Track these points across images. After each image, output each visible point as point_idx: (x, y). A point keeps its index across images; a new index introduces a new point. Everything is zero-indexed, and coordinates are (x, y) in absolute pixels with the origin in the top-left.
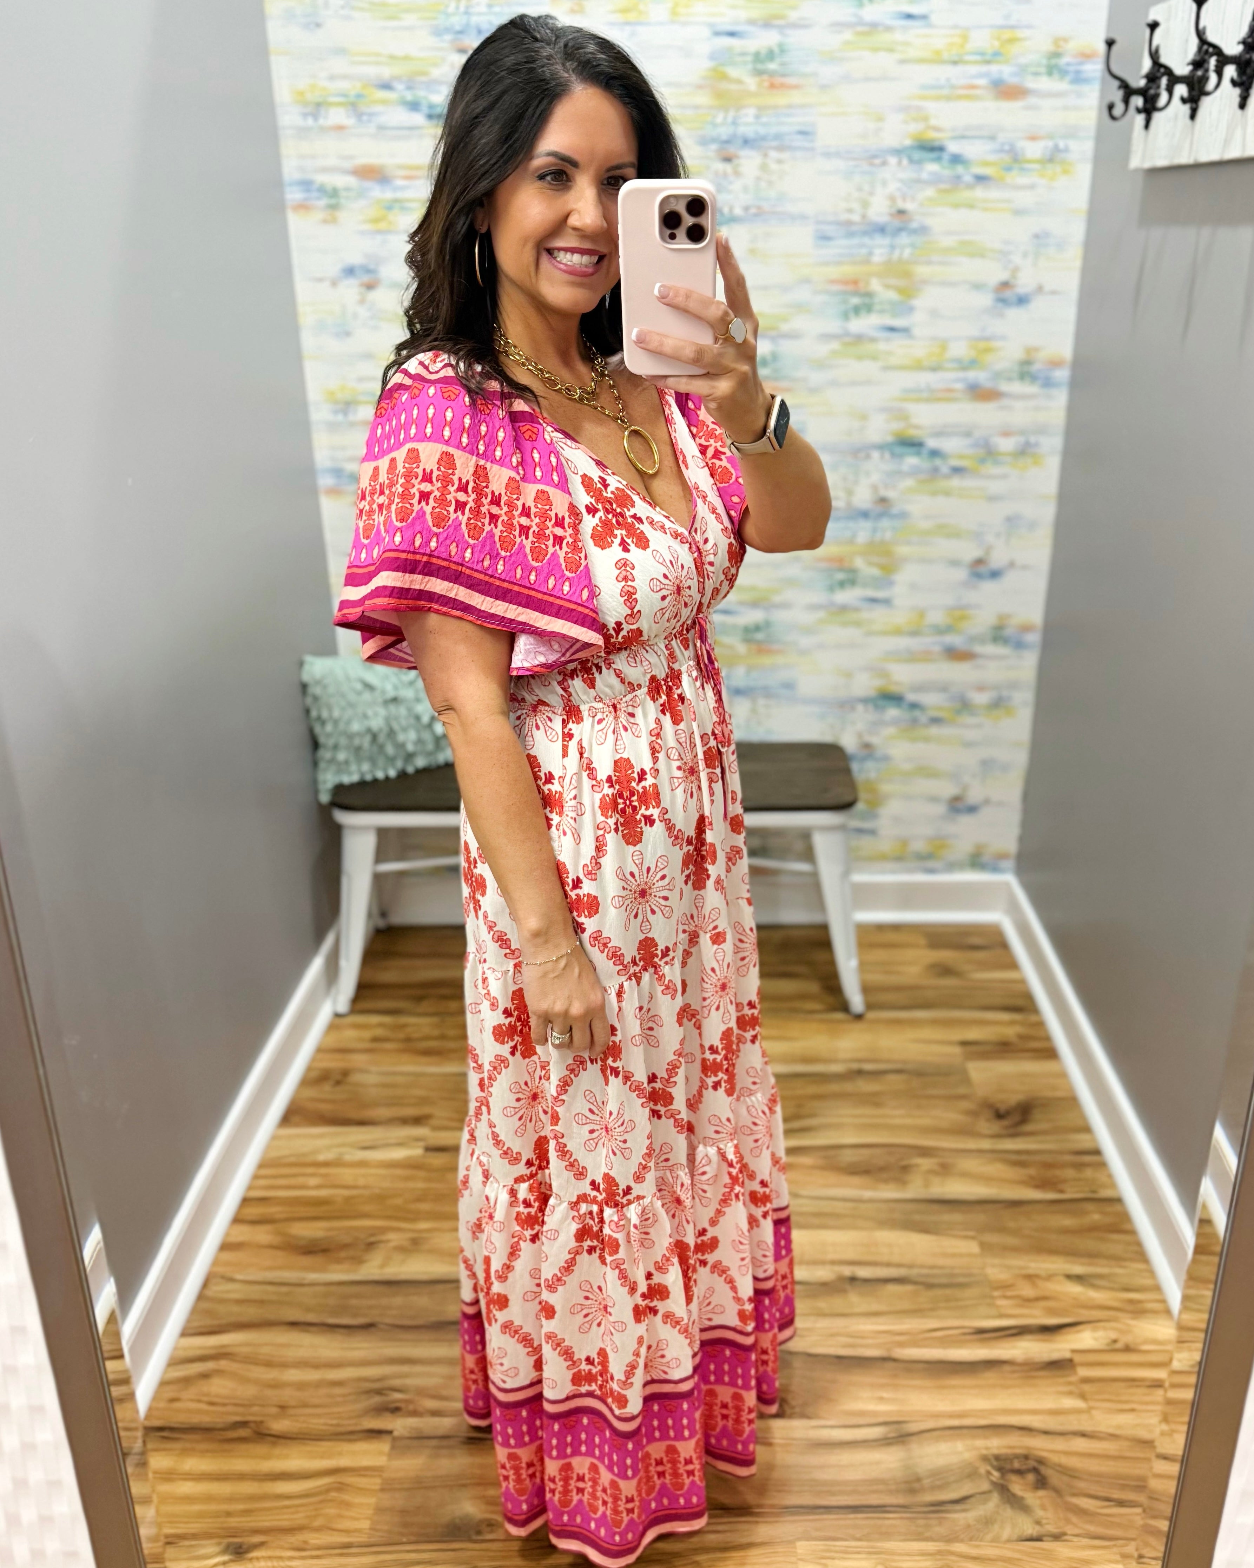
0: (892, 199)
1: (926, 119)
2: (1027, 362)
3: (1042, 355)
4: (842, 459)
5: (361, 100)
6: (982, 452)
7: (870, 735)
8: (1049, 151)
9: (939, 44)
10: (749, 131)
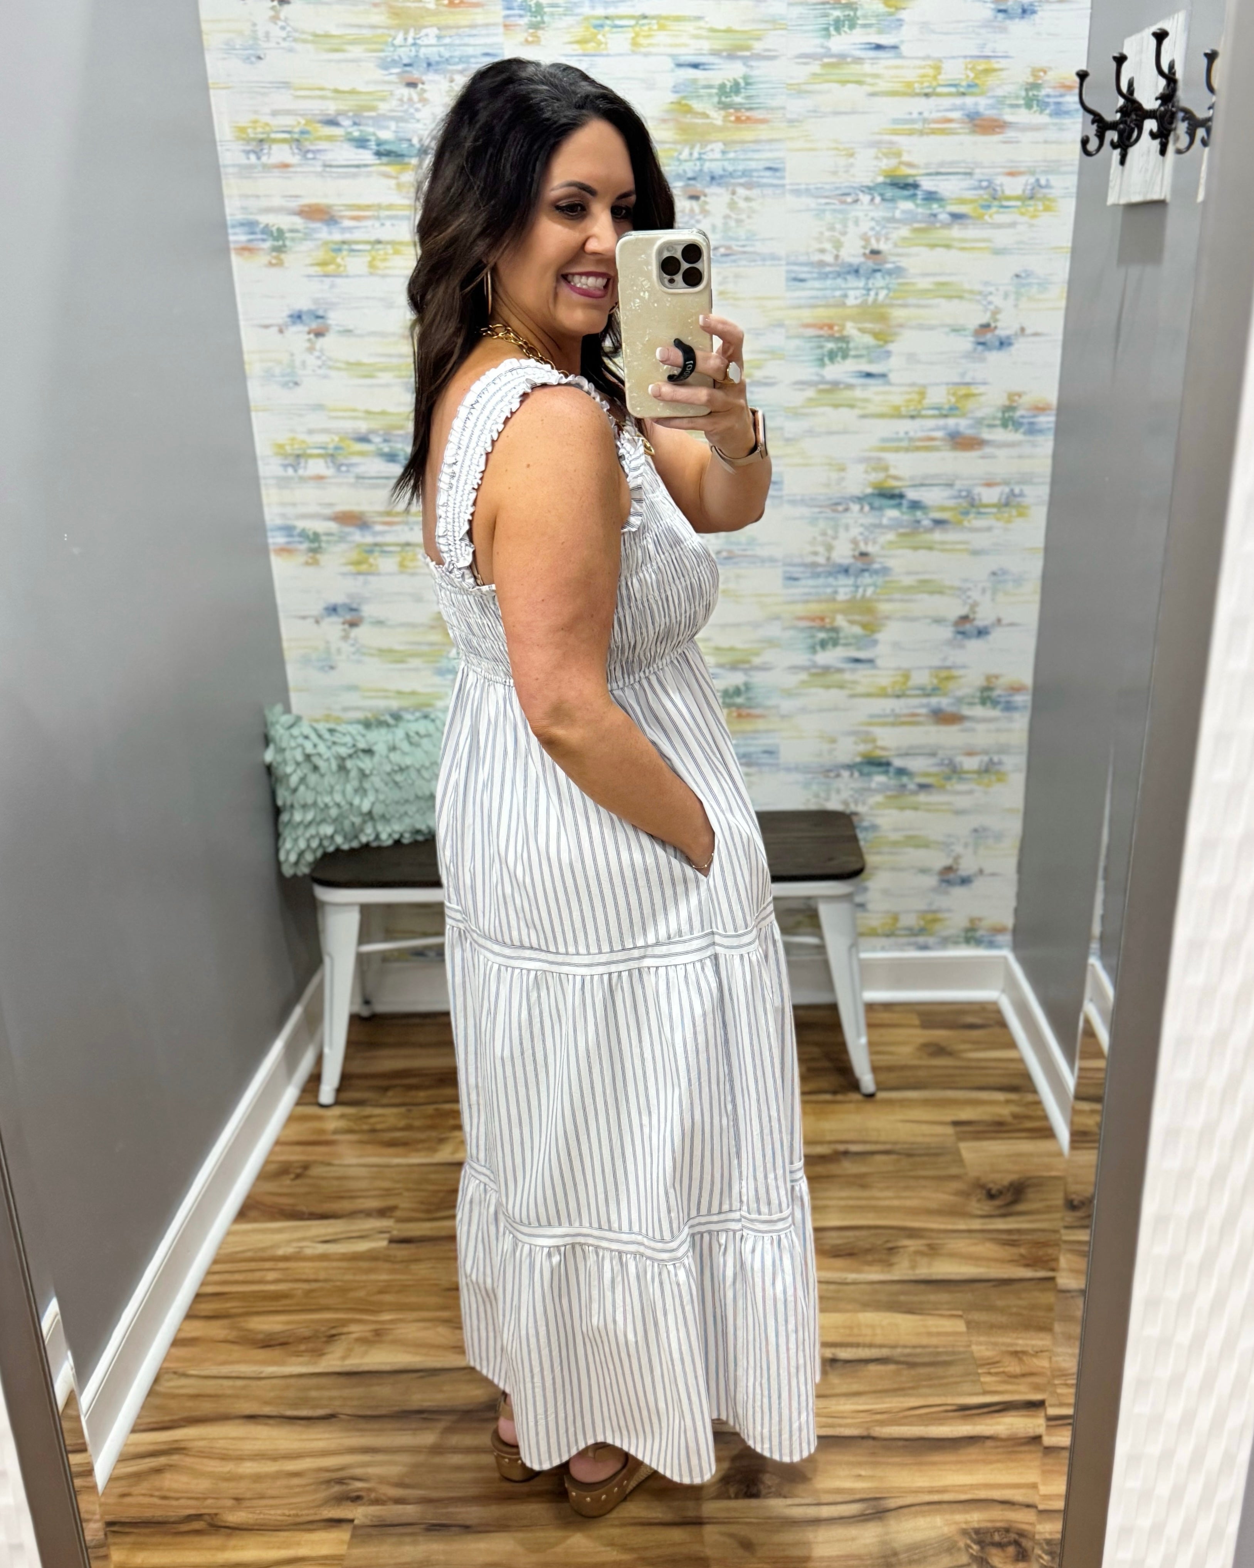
0: (865, 238)
1: (899, 154)
2: (1010, 408)
3: (1025, 400)
4: (820, 512)
5: (306, 136)
6: (964, 503)
7: (856, 803)
8: (1029, 187)
9: (911, 75)
10: (716, 167)
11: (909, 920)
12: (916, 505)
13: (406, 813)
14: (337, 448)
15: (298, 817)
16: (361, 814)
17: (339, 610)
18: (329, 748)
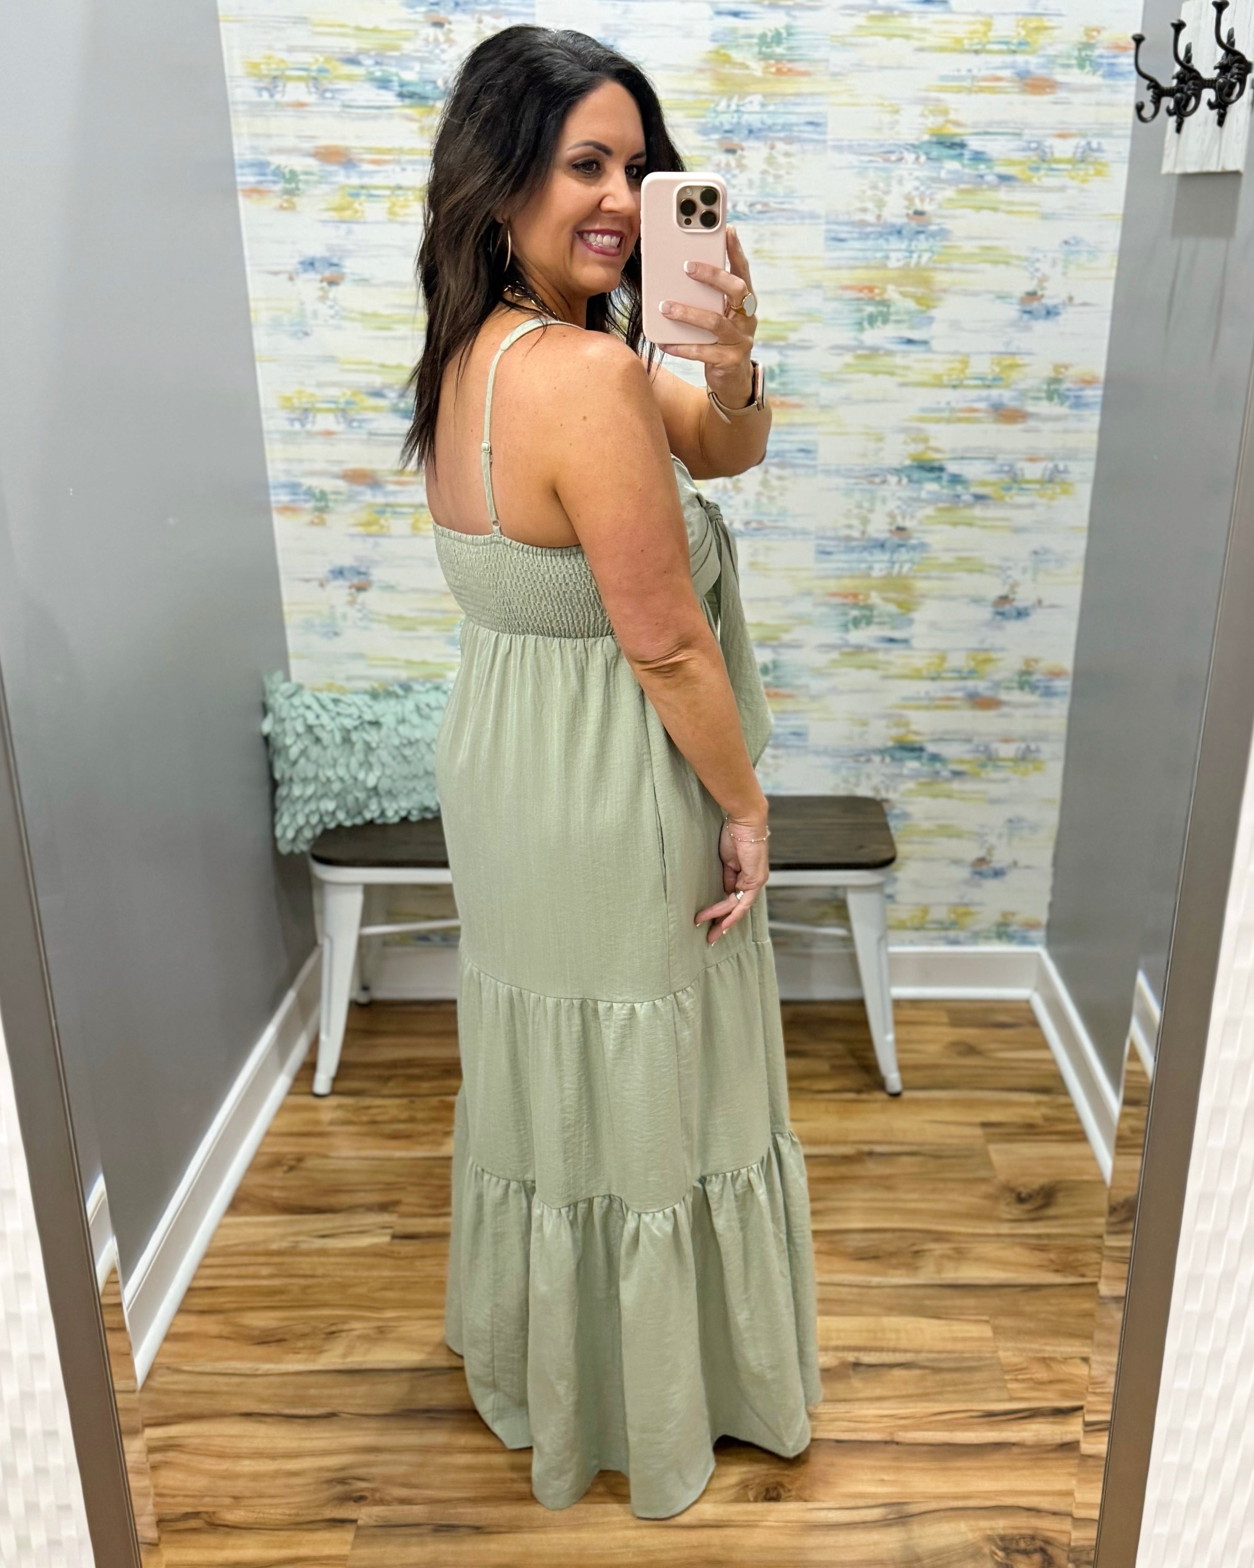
0: (909, 198)
1: (946, 112)
2: (1056, 380)
3: (1072, 372)
4: (856, 484)
5: (324, 74)
6: (1006, 478)
7: (887, 789)
8: (1080, 150)
9: (960, 31)
10: (754, 120)
11: (940, 913)
12: (956, 479)
13: (414, 790)
14: (348, 403)
15: (297, 791)
16: (367, 789)
17: (346, 573)
18: (333, 719)
